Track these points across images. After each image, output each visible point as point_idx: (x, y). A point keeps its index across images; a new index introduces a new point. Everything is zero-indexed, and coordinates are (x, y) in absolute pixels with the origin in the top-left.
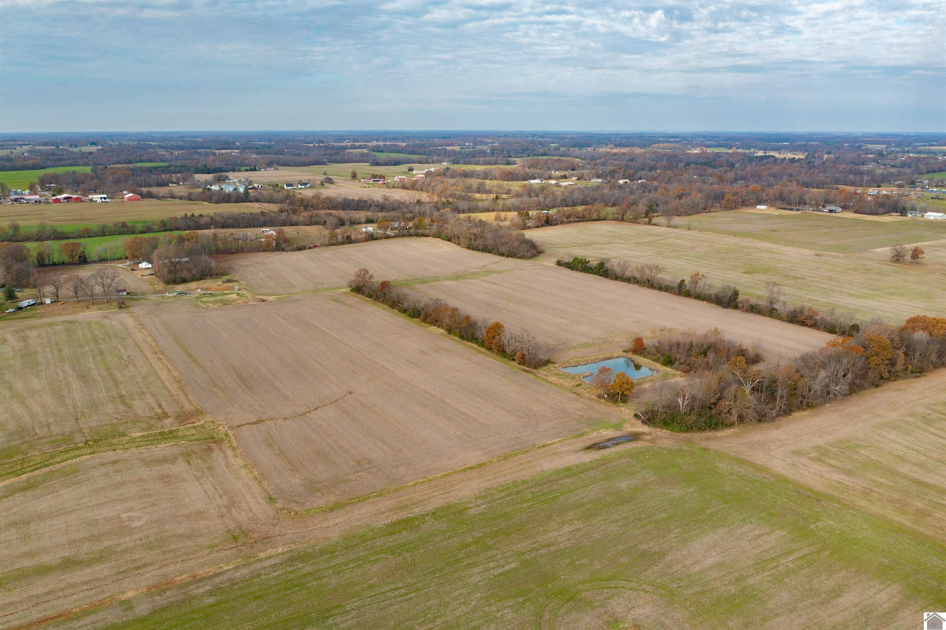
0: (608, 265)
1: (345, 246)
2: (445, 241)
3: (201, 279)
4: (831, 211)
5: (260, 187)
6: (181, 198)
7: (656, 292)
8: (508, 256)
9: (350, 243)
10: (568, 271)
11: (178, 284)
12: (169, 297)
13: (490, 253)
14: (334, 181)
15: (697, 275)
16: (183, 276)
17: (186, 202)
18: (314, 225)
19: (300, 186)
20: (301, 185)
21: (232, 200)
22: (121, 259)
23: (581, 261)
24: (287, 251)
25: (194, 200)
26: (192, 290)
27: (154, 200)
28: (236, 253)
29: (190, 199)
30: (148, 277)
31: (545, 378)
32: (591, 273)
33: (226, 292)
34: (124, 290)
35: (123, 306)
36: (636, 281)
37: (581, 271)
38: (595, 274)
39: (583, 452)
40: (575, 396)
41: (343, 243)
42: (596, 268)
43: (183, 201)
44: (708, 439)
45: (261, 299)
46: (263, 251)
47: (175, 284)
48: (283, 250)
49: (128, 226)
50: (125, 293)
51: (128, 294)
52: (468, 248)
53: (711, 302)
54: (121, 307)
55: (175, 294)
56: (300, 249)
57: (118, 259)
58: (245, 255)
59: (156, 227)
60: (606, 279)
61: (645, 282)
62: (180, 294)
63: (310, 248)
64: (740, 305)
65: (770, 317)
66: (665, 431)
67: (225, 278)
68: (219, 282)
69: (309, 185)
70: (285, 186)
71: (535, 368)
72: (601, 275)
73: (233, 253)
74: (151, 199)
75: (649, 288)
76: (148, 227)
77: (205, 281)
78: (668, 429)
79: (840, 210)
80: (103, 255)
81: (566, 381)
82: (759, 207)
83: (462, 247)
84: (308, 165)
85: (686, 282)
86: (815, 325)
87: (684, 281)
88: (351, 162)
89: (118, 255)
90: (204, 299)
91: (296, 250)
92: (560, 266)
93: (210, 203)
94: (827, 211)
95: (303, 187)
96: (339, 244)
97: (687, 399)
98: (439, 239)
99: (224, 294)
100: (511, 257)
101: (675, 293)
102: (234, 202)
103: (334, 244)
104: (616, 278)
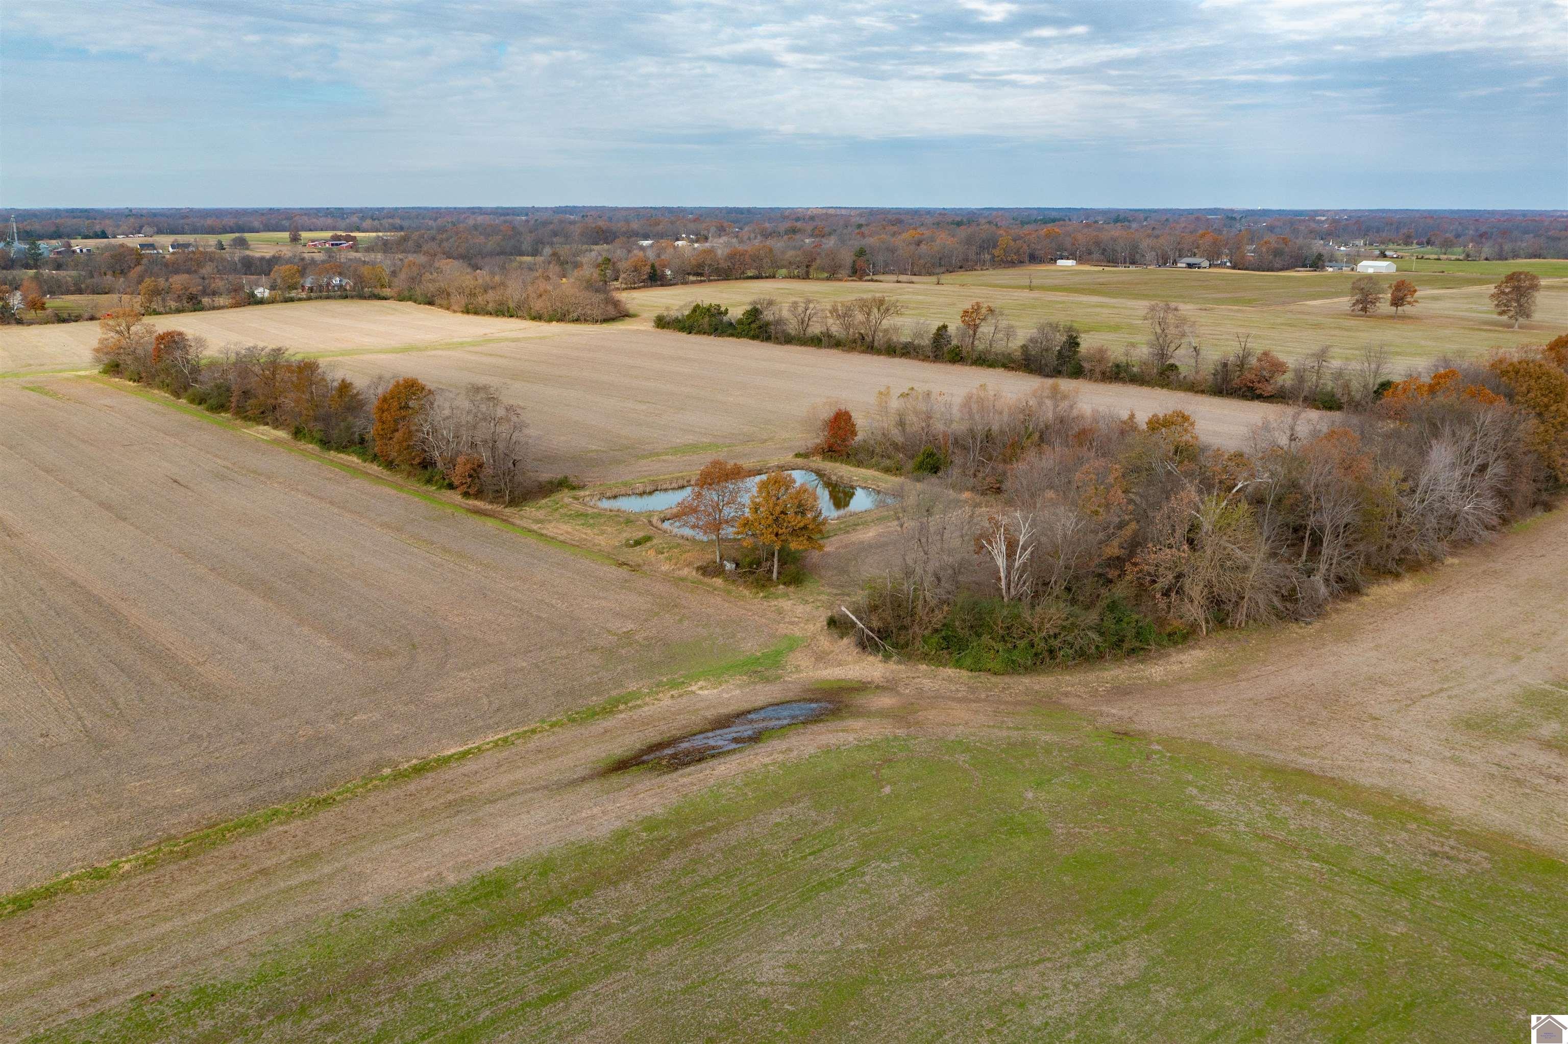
0: (768, 316)
2: (422, 306)
4: (1190, 266)
5: (85, 250)
7: (882, 359)
8: (550, 320)
9: (196, 310)
10: (683, 336)
13: (511, 316)
15: (977, 308)
19: (171, 250)
20: (174, 248)
23: (708, 310)
31: (535, 527)
32: (732, 335)
36: (833, 341)
37: (710, 334)
38: (739, 335)
39: (596, 784)
40: (624, 572)
41: (180, 311)
42: (740, 322)
52: (467, 311)
53: (1013, 369)
56: (63, 320)
60: (764, 344)
61: (855, 341)
63: (93, 318)
64: (1086, 365)
65: (1162, 387)
66: (950, 672)
69: (191, 249)
71: (514, 502)
72: (754, 338)
75: (863, 352)
78: (958, 665)
79: (1206, 263)
81: (603, 533)
82: (1060, 262)
83: (455, 312)
85: (952, 329)
86: (1280, 397)
87: (945, 327)
92: (663, 327)
94: (1184, 265)
96: (169, 312)
97: (1024, 549)
98: (410, 303)
100: (558, 321)
101: (926, 358)
103: (155, 313)
104: (788, 340)
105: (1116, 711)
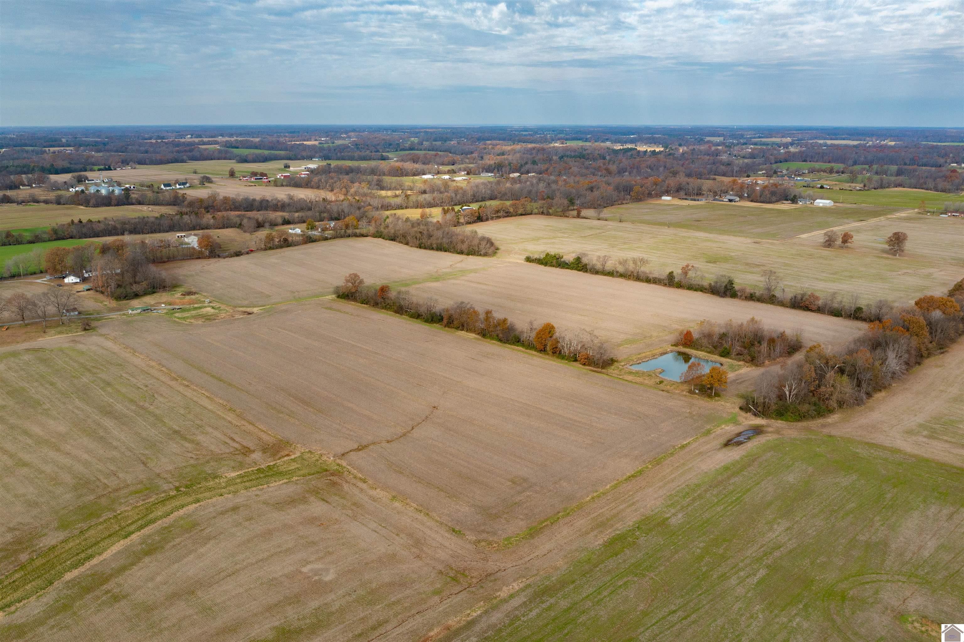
0: (585, 260)
1: (284, 249)
2: (388, 241)
3: (154, 292)
4: (730, 201)
5: (132, 187)
6: (46, 202)
7: (644, 284)
8: (468, 254)
9: (288, 246)
10: (542, 267)
11: (130, 299)
12: (134, 315)
13: (445, 251)
14: (213, 179)
15: (687, 266)
16: (135, 290)
17: (55, 206)
18: (227, 228)
19: (178, 186)
20: (179, 185)
21: (113, 203)
22: (35, 273)
23: (555, 256)
24: (224, 258)
25: (64, 204)
26: (153, 306)
27: (14, 205)
28: (167, 261)
29: (59, 203)
30: (86, 293)
31: (621, 377)
32: (568, 268)
33: (196, 306)
34: (75, 309)
35: (87, 328)
36: (618, 274)
37: (556, 267)
38: (572, 269)
39: (724, 450)
41: (281, 247)
42: (573, 263)
43: (50, 206)
44: (824, 426)
45: (245, 312)
46: (197, 258)
47: (127, 300)
48: (219, 256)
49: (13, 236)
50: (76, 313)
51: (80, 313)
52: (420, 247)
53: (705, 293)
54: (85, 329)
55: (139, 311)
56: (238, 254)
57: (31, 274)
58: (179, 264)
59: (45, 236)
60: (585, 274)
61: (630, 275)
62: (144, 310)
63: (248, 253)
64: (739, 294)
65: (771, 304)
66: (780, 421)
67: (181, 290)
68: (178, 295)
69: (188, 185)
70: (162, 187)
71: (603, 367)
72: (579, 270)
73: (164, 262)
74: (9, 204)
75: (635, 281)
76: (37, 237)
77: (159, 294)
78: (782, 420)
79: (738, 199)
80: (14, 270)
81: (645, 379)
82: (664, 198)
83: (411, 246)
84: (166, 163)
85: (676, 274)
86: (819, 310)
87: (672, 272)
89: (32, 269)
90: (177, 315)
91: (234, 256)
92: (530, 262)
93: (86, 207)
94: (727, 200)
95: (182, 187)
96: (277, 248)
97: (794, 389)
98: (380, 239)
99: (196, 309)
100: (472, 255)
101: (665, 285)
102: (115, 206)
103: (271, 248)
104: (597, 272)
105: (826, 431)
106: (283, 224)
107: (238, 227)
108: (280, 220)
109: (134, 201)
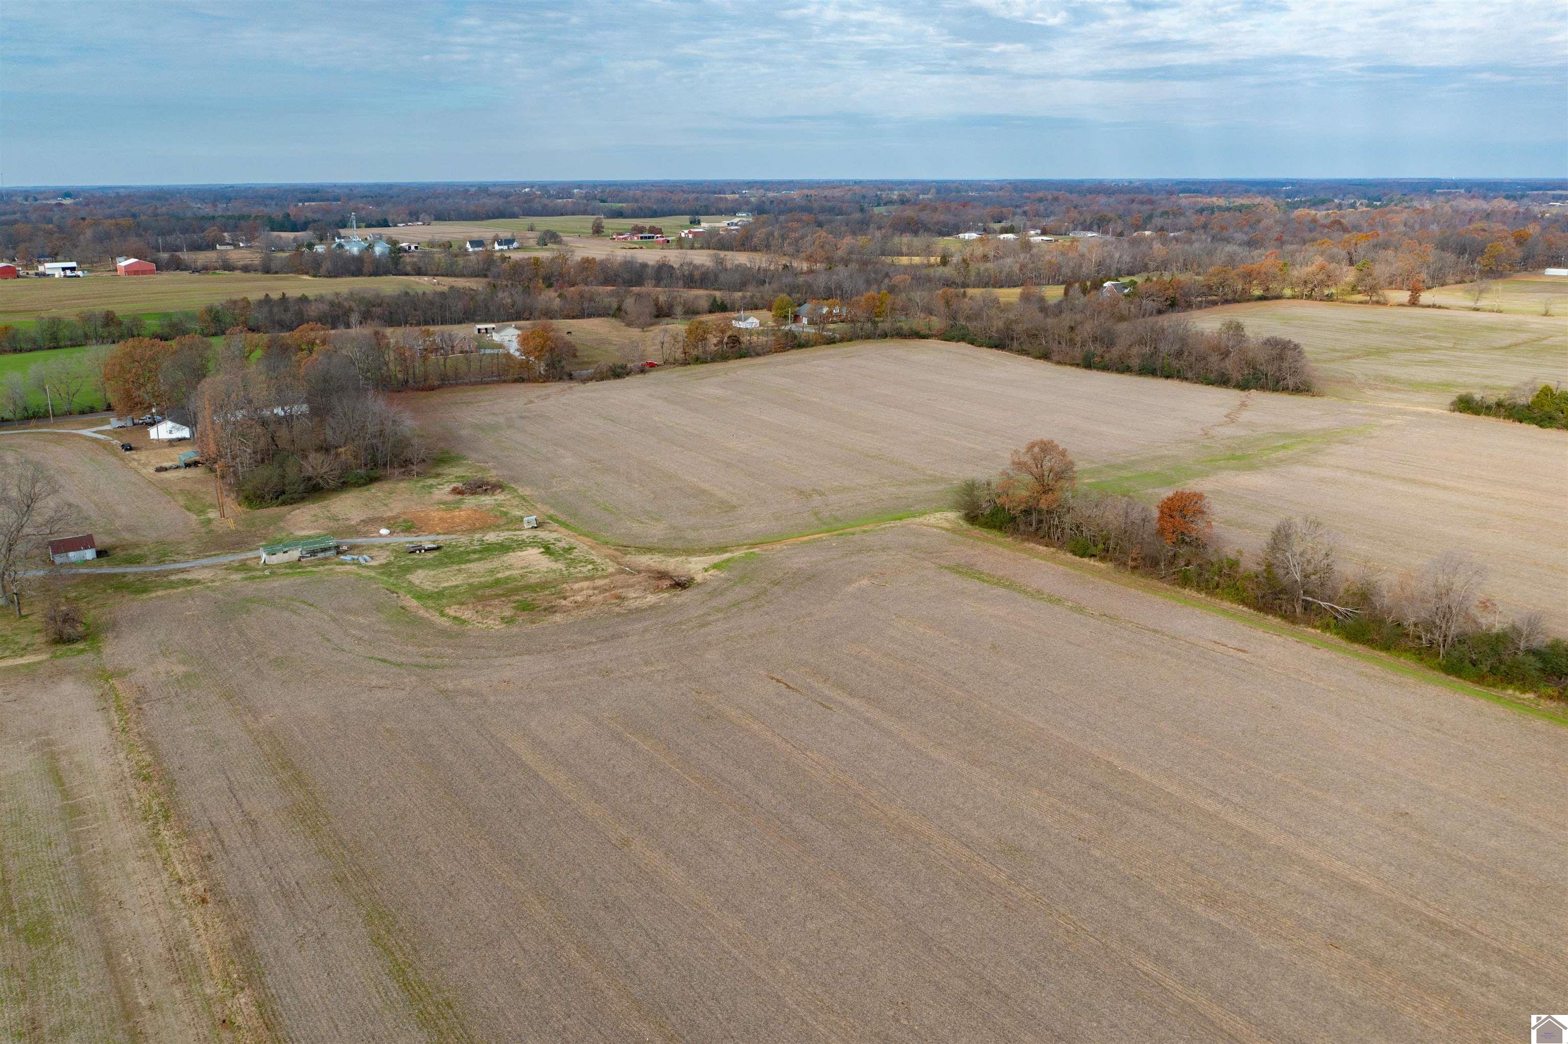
1: (733, 364)
3: (372, 480)
5: (413, 248)
6: (246, 269)
9: (741, 357)
11: (293, 501)
12: (274, 571)
14: (564, 239)
16: (309, 472)
17: (259, 275)
18: (590, 316)
19: (497, 247)
20: (500, 244)
21: (365, 270)
22: (92, 410)
24: (584, 381)
25: (276, 273)
26: (353, 531)
27: (186, 274)
28: (439, 387)
29: (267, 271)
30: (182, 473)
33: (491, 537)
34: (85, 542)
35: (70, 632)
41: (723, 357)
43: (252, 275)
46: (515, 381)
47: (284, 503)
48: (571, 377)
49: (120, 323)
50: (90, 554)
51: (101, 554)
54: (61, 640)
55: (295, 554)
56: (618, 372)
57: (82, 413)
58: (470, 394)
59: (193, 325)
62: (313, 553)
63: (642, 371)
67: (455, 474)
68: (443, 492)
69: (515, 245)
70: (468, 245)
73: (432, 389)
74: (178, 272)
76: (173, 326)
77: (386, 486)
80: (35, 400)
82: (1549, 271)
84: (482, 219)
88: (562, 215)
89: (81, 401)
90: (421, 578)
91: (607, 378)
93: (315, 276)
95: (505, 247)
96: (713, 360)
99: (488, 550)
102: (370, 275)
103: (698, 360)
106: (711, 312)
107: (614, 316)
108: (704, 304)
109: (409, 268)
